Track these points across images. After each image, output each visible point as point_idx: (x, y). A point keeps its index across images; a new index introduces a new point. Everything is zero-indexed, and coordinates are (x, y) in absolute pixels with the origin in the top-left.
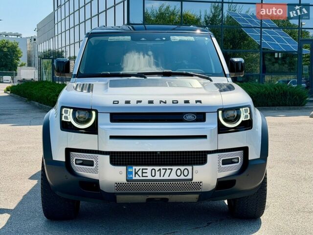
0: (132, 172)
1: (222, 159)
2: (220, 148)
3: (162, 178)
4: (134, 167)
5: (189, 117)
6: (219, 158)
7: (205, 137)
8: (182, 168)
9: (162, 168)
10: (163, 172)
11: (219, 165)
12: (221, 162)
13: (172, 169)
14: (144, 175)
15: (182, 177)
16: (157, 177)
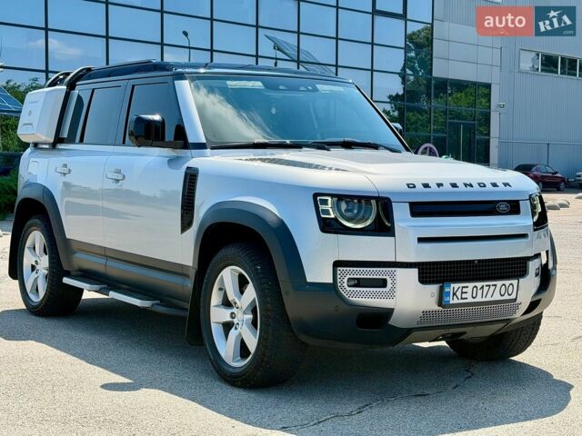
0: (449, 292)
1: (535, 268)
3: (484, 300)
4: (452, 285)
5: (503, 207)
8: (507, 282)
9: (485, 284)
10: (486, 289)
11: (534, 278)
12: (535, 272)
13: (496, 285)
14: (464, 296)
15: (506, 297)
16: (479, 299)
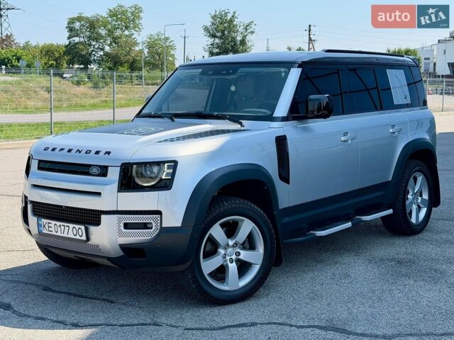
0: (42, 224)
1: (123, 221)
2: (120, 209)
3: (62, 235)
4: (43, 220)
5: (95, 170)
6: (119, 221)
7: (99, 194)
8: (77, 227)
9: (61, 224)
10: (63, 228)
11: (119, 229)
12: (122, 225)
13: (69, 227)
14: (50, 229)
15: (78, 237)
16: (59, 234)
